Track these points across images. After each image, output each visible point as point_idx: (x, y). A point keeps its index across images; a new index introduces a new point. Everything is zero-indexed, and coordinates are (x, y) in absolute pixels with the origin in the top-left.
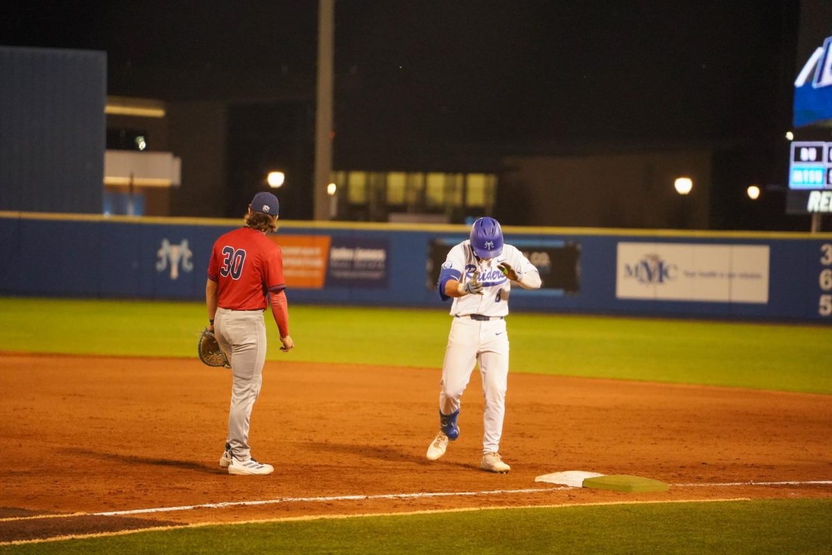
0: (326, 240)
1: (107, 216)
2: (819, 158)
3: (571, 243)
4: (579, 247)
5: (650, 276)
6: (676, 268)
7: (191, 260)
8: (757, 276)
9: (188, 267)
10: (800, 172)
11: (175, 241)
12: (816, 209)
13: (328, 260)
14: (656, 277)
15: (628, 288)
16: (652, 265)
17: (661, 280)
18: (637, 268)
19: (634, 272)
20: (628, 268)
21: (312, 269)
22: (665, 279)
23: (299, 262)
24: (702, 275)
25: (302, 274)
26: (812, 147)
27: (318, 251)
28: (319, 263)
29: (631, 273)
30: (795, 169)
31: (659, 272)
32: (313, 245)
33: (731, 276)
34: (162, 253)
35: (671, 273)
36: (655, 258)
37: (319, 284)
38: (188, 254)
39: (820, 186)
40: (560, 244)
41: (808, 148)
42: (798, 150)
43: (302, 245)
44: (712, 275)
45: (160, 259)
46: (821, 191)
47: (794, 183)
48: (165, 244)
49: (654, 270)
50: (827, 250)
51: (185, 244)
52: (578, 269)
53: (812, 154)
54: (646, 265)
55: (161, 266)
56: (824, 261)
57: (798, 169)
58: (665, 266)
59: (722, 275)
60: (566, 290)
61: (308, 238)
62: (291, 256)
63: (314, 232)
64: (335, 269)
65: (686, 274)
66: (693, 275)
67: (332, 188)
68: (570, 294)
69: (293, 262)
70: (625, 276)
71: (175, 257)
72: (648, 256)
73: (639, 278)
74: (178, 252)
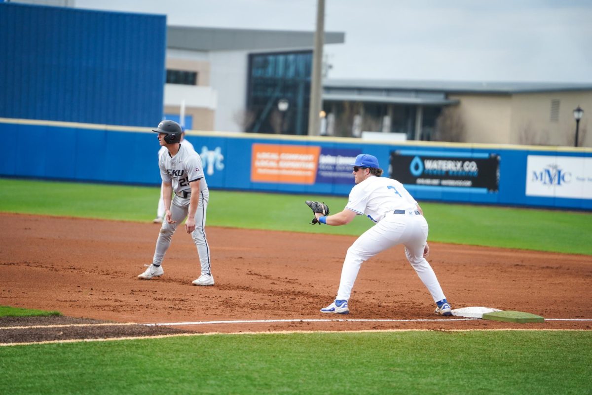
0: (317, 149)
3: (493, 155)
4: (499, 158)
5: (551, 180)
6: (570, 174)
7: (222, 162)
9: (220, 167)
11: (211, 148)
13: (318, 164)
14: (556, 181)
15: (535, 188)
16: (553, 172)
17: (559, 183)
18: (542, 174)
19: (539, 178)
20: (535, 174)
21: (307, 170)
22: (562, 182)
23: (297, 165)
25: (299, 173)
27: (311, 157)
28: (312, 166)
29: (537, 178)
31: (558, 177)
32: (307, 153)
34: (202, 156)
35: (567, 178)
36: (555, 167)
37: (311, 182)
38: (220, 157)
40: (485, 155)
43: (300, 153)
48: (205, 149)
49: (555, 176)
51: (218, 151)
52: (498, 174)
54: (548, 172)
58: (562, 174)
60: (489, 189)
61: (304, 148)
62: (292, 161)
63: (308, 144)
64: (323, 170)
65: (578, 179)
66: (583, 180)
67: (322, 114)
68: (491, 192)
69: (293, 165)
70: (533, 180)
71: (211, 161)
72: (550, 166)
73: (543, 181)
74: (213, 156)
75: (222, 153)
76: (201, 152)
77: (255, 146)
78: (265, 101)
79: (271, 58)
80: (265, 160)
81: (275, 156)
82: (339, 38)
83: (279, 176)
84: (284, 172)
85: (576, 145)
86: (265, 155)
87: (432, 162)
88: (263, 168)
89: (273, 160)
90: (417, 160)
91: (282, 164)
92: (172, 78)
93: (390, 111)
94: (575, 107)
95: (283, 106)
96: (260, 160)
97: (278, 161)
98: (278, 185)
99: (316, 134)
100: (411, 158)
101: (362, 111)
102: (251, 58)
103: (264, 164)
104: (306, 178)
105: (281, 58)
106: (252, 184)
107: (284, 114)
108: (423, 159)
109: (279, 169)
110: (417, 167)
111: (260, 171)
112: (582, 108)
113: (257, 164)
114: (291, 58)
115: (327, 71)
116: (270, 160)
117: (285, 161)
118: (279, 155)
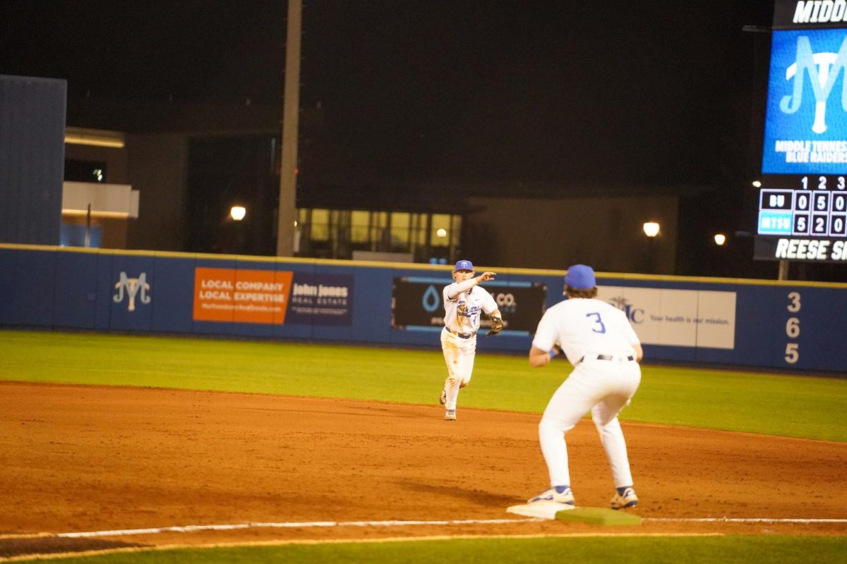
0: (289, 275)
1: (62, 247)
2: (787, 205)
3: (536, 284)
4: (545, 288)
6: (643, 312)
7: (147, 293)
8: (725, 322)
9: (146, 300)
10: (769, 218)
11: (133, 275)
12: (784, 256)
13: (291, 295)
21: (274, 304)
23: (260, 297)
24: (669, 319)
25: (263, 309)
26: (780, 194)
27: (280, 287)
28: (281, 298)
30: (763, 216)
32: (274, 281)
33: (697, 321)
34: (119, 285)
35: (638, 316)
36: (622, 301)
37: (280, 320)
38: (146, 286)
39: (788, 234)
40: (528, 285)
41: (777, 195)
42: (767, 197)
43: (265, 280)
44: (679, 319)
45: (117, 292)
46: (789, 238)
47: (762, 229)
48: (123, 275)
50: (794, 298)
51: (143, 276)
53: (781, 201)
55: (118, 299)
56: (790, 308)
57: (766, 216)
58: (632, 310)
59: (689, 320)
61: (270, 274)
62: (253, 291)
63: (277, 267)
64: (297, 305)
65: (653, 318)
66: (660, 319)
67: (295, 225)
69: (254, 297)
71: (132, 291)
72: (615, 300)
74: (136, 285)
75: (147, 281)
76: (118, 280)
77: (199, 271)
80: (213, 290)
81: (227, 285)
83: (234, 313)
84: (241, 308)
86: (212, 284)
88: (210, 301)
89: (225, 290)
90: (431, 291)
91: (236, 296)
95: (238, 213)
96: (205, 291)
97: (232, 293)
98: (232, 324)
99: (286, 254)
100: (426, 286)
103: (209, 295)
104: (274, 315)
106: (194, 323)
107: (239, 225)
109: (234, 303)
111: (205, 306)
113: (201, 296)
116: (220, 291)
117: (243, 291)
118: (234, 284)
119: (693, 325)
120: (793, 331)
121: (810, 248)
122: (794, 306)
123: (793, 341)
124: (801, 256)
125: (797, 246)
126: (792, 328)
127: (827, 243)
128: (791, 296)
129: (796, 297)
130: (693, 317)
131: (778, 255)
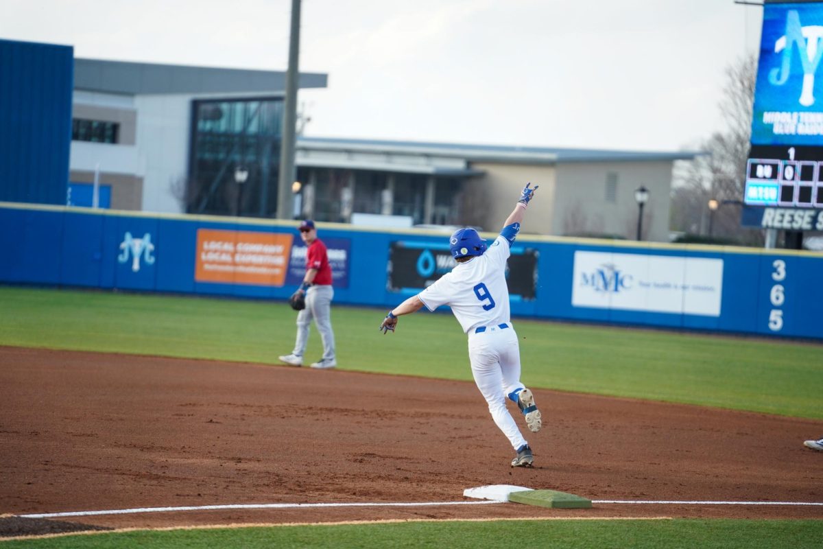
0: (289, 238)
1: (69, 208)
2: (774, 175)
3: (529, 250)
4: (537, 254)
5: (606, 285)
6: (631, 278)
7: (152, 254)
8: (710, 289)
9: (150, 260)
10: (755, 188)
11: (138, 235)
12: (770, 224)
13: (290, 258)
14: (612, 286)
15: (584, 296)
16: (608, 274)
17: (616, 290)
18: (593, 277)
19: (590, 282)
20: (584, 276)
21: (274, 266)
22: (620, 288)
23: (260, 259)
24: (657, 286)
25: (264, 271)
26: (767, 164)
27: (280, 249)
28: (280, 261)
29: (587, 281)
30: (751, 185)
31: (616, 281)
32: (274, 243)
33: (684, 288)
34: (124, 245)
35: (627, 282)
36: (611, 268)
37: (279, 283)
38: (151, 247)
39: (774, 203)
40: (520, 250)
41: (763, 165)
42: (754, 167)
43: (264, 243)
44: (667, 286)
45: (122, 252)
46: (776, 207)
47: (749, 199)
48: (128, 236)
49: (611, 279)
50: (779, 266)
51: (147, 237)
52: (536, 276)
53: (768, 171)
54: (602, 273)
55: (123, 258)
56: (775, 276)
57: (754, 186)
58: (620, 276)
59: (676, 287)
60: (524, 296)
61: (270, 236)
62: (253, 253)
63: (276, 230)
64: (297, 267)
65: (643, 284)
66: (648, 285)
67: (296, 186)
68: (526, 300)
69: (254, 259)
70: (582, 284)
71: (137, 251)
72: (605, 266)
73: (595, 287)
74: (141, 245)
75: (152, 241)
76: (123, 240)
77: (201, 233)
78: (216, 165)
79: (225, 107)
80: (215, 251)
81: (228, 247)
82: (319, 81)
83: (235, 274)
84: (241, 269)
85: (639, 238)
86: (214, 245)
87: (447, 259)
88: (213, 263)
89: (227, 252)
90: (426, 255)
91: (238, 258)
92: (82, 131)
93: (391, 183)
94: (638, 187)
95: (241, 176)
96: (207, 252)
97: (234, 254)
98: (234, 286)
99: (286, 217)
100: (419, 251)
101: (351, 182)
102: (195, 105)
103: (211, 257)
104: (273, 277)
105: (239, 107)
106: (196, 284)
107: (242, 185)
108: (436, 253)
109: (234, 264)
110: (426, 265)
111: (207, 267)
112: (647, 187)
113: (204, 257)
114: (253, 106)
115: (303, 126)
116: (222, 252)
117: (243, 253)
118: (235, 245)
119: (680, 292)
120: (777, 298)
121: (796, 218)
122: (779, 274)
123: (777, 308)
124: (786, 225)
125: (783, 216)
126: (777, 295)
127: (812, 213)
128: (776, 263)
129: (781, 265)
130: (680, 283)
131: (764, 223)
